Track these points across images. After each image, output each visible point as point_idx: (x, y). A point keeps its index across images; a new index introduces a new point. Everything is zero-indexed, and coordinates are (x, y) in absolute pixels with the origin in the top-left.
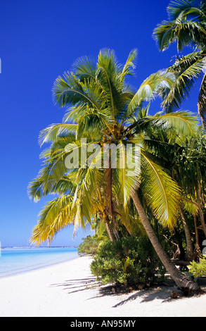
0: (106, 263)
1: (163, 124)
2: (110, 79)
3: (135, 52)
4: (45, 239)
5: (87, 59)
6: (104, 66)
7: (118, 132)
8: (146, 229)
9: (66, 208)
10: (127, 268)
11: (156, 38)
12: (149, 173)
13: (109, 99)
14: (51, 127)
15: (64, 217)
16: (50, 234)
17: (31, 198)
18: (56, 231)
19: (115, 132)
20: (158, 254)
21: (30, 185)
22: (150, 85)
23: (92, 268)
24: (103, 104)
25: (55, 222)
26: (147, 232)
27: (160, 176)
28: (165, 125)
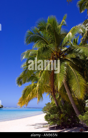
0: (51, 116)
1: (79, 51)
2: (54, 29)
3: (66, 15)
4: (24, 104)
5: (43, 19)
6: (50, 23)
7: (58, 54)
8: (71, 100)
9: (34, 90)
10: (62, 118)
11: (78, 7)
12: (72, 74)
13: (53, 38)
14: (26, 52)
15: (33, 94)
16: (26, 102)
17: (17, 85)
18: (29, 100)
19: (56, 54)
20: (76, 112)
21: (17, 79)
22: (72, 33)
23: (45, 118)
24: (50, 41)
25: (28, 96)
26: (71, 102)
27: (77, 76)
28: (80, 51)
